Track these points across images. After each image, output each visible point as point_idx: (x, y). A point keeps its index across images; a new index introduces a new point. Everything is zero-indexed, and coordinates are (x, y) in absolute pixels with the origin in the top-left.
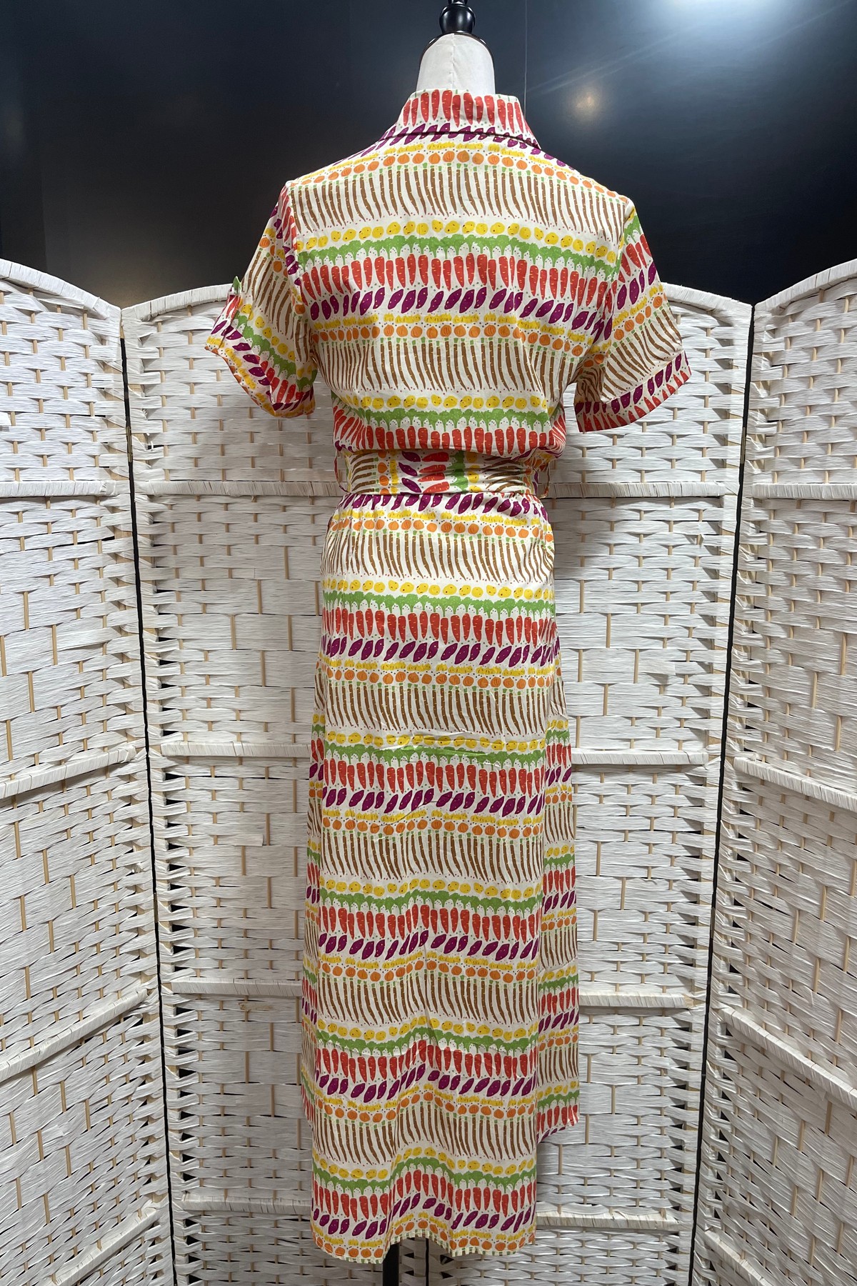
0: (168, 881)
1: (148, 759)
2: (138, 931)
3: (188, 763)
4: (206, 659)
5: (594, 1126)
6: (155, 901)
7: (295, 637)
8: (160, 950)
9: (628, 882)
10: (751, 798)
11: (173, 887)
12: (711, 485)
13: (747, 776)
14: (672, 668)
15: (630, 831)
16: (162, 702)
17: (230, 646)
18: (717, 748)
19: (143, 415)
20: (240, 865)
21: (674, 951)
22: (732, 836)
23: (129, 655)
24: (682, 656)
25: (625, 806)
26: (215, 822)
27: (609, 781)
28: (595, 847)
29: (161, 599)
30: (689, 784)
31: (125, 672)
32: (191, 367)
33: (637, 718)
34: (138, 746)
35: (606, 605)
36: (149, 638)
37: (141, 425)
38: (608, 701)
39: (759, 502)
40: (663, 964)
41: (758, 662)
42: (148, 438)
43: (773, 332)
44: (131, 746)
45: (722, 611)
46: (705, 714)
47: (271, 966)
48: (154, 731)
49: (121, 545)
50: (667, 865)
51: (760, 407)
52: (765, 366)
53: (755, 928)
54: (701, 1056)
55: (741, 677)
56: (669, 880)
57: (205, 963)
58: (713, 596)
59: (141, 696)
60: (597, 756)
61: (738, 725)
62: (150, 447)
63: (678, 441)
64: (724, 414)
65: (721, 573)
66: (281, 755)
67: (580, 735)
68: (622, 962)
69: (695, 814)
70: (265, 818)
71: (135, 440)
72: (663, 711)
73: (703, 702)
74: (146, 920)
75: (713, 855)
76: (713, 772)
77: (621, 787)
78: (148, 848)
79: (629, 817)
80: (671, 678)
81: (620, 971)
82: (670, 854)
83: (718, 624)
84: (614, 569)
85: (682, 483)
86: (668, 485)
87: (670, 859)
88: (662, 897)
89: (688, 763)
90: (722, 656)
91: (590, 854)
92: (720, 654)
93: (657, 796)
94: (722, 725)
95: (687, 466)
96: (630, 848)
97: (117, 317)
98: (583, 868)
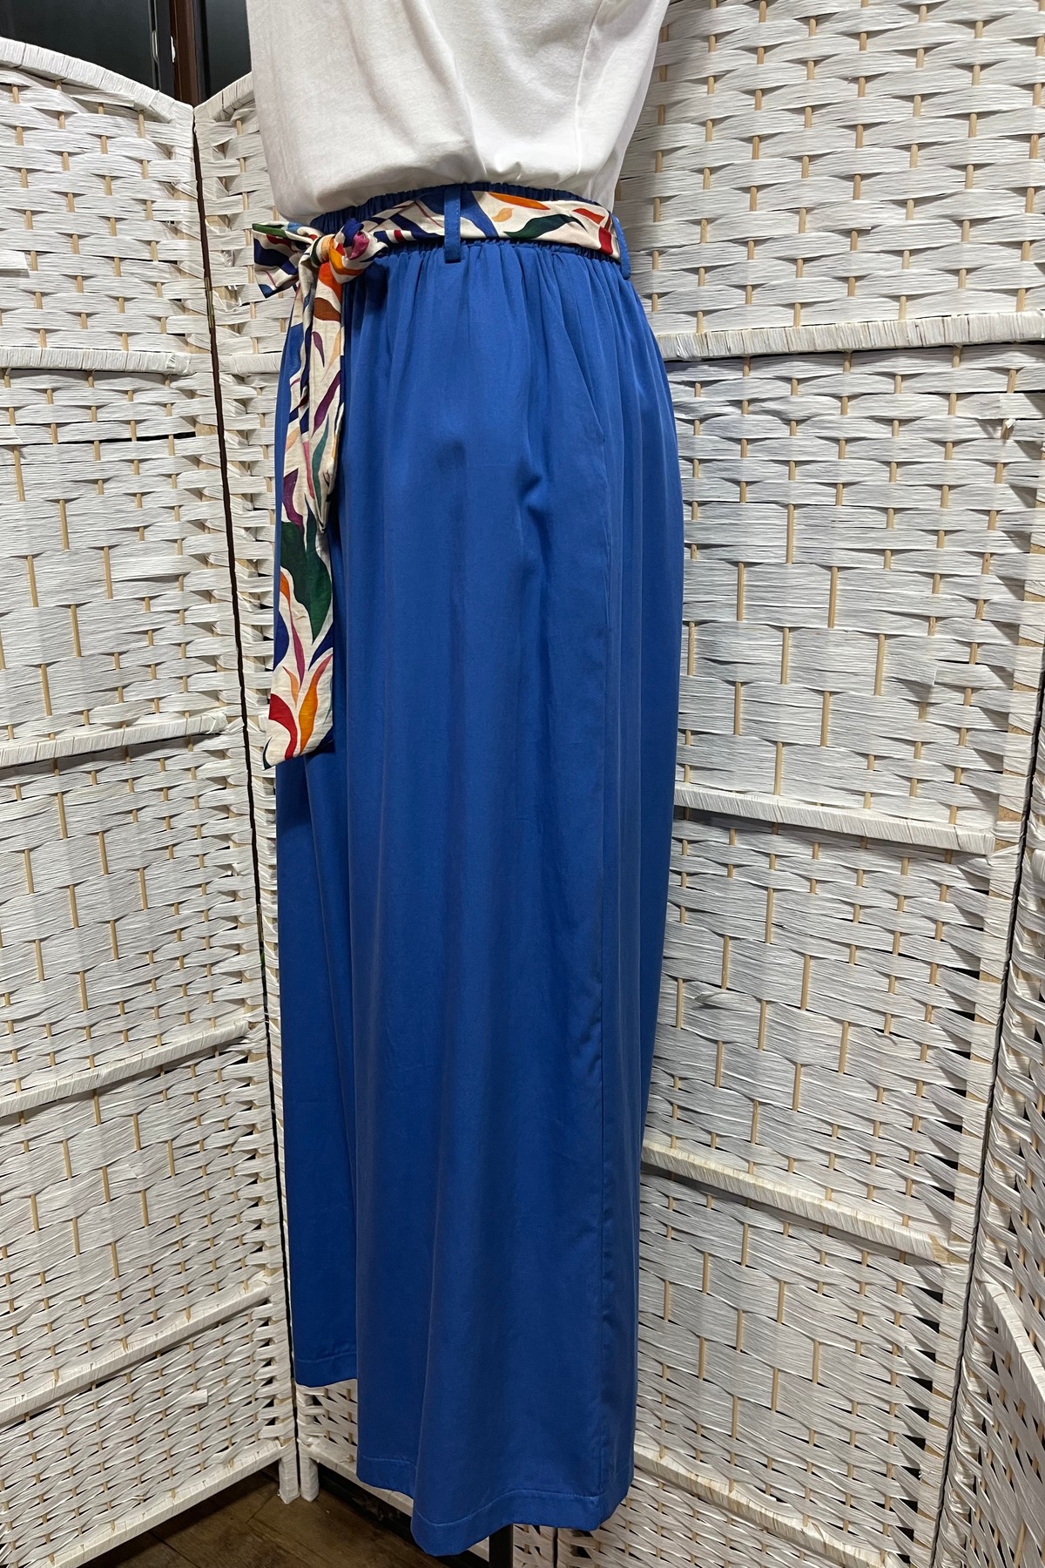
1: (245, 732)
5: (784, 1388)
6: (259, 914)
9: (851, 1031)
12: (1035, 319)
14: (940, 673)
15: (858, 947)
16: (258, 659)
18: (1013, 828)
19: (223, 258)
21: (924, 1162)
22: (1026, 993)
23: (215, 593)
24: (963, 653)
25: (852, 905)
27: (829, 859)
28: (800, 961)
29: (253, 519)
30: (963, 885)
31: (208, 615)
33: (877, 757)
34: (229, 714)
35: (828, 551)
36: (242, 571)
37: (223, 274)
38: (830, 721)
40: (905, 1178)
42: (234, 293)
44: (220, 713)
46: (997, 763)
48: (251, 697)
49: (204, 445)
50: (917, 1016)
54: (956, 1346)
56: (920, 1044)
58: (1027, 542)
59: (234, 649)
67: (782, 773)
68: (837, 1156)
69: (968, 939)
71: (217, 297)
72: (923, 750)
73: (992, 742)
74: (247, 935)
75: (995, 1018)
76: (1002, 870)
77: (845, 871)
78: (247, 846)
79: (855, 924)
80: (937, 693)
81: (835, 1170)
82: (924, 999)
83: (1026, 594)
84: (845, 485)
85: (970, 317)
86: (943, 320)
87: (923, 1008)
88: (906, 1069)
89: (957, 848)
90: (1032, 658)
91: (792, 970)
92: (1029, 654)
93: (906, 897)
94: (1024, 788)
95: (990, 281)
96: (857, 975)
97: (187, 120)
98: (780, 991)
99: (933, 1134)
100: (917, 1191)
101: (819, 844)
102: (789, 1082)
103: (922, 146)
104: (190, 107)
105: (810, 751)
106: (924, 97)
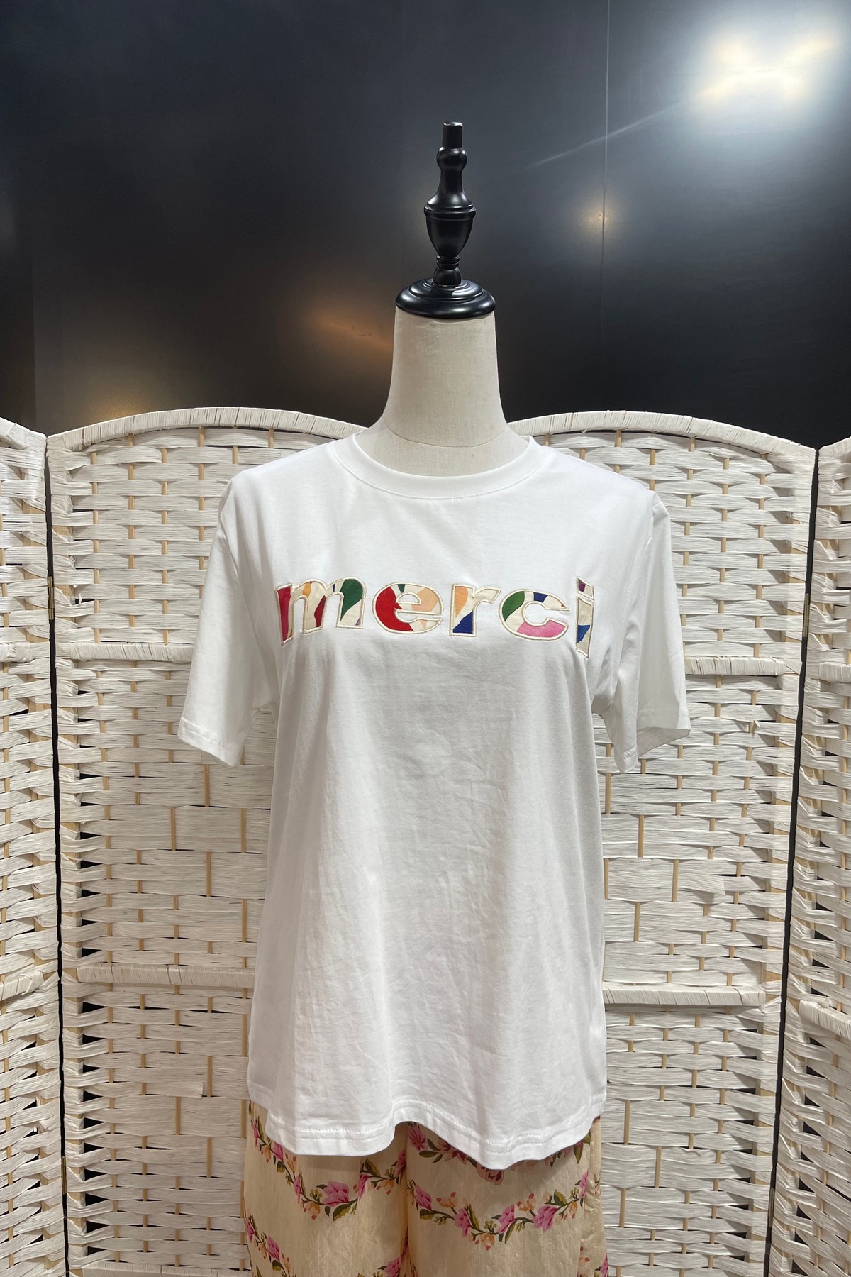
0: (83, 1140)
1: (60, 986)
2: (42, 1207)
3: (112, 991)
4: (139, 862)
6: (63, 1167)
7: (249, 836)
8: (69, 1228)
9: (663, 1152)
10: (821, 1055)
11: (88, 1148)
12: (768, 661)
13: (818, 1027)
14: (720, 885)
15: (667, 1087)
16: (81, 913)
17: (169, 846)
18: (775, 986)
19: (70, 562)
20: (173, 1120)
21: (721, 1240)
22: (797, 1101)
23: (41, 856)
24: (732, 870)
25: (660, 1056)
26: (144, 1065)
27: (642, 1024)
28: (623, 1106)
29: (84, 786)
30: (739, 1028)
31: (32, 878)
32: (130, 507)
33: (676, 945)
34: (45, 971)
35: (638, 805)
36: (67, 834)
37: (68, 575)
38: (641, 923)
39: (827, 685)
40: (708, 1256)
41: (830, 883)
42: (74, 590)
43: (842, 482)
44: (37, 972)
45: (782, 815)
46: (761, 943)
47: (210, 1251)
48: (69, 952)
49: (36, 719)
50: (712, 1131)
51: (828, 570)
52: (833, 522)
53: (828, 1224)
55: (807, 900)
56: (716, 1151)
57: (127, 1245)
58: (769, 797)
59: (54, 907)
60: (626, 993)
61: (803, 960)
62: (77, 601)
63: (726, 607)
64: (782, 577)
65: (780, 769)
66: (228, 983)
67: (607, 965)
68: (656, 1254)
69: (748, 1067)
70: (206, 1061)
71: (58, 594)
72: (708, 937)
73: (758, 927)
74: (51, 1192)
75: (772, 1121)
76: (771, 1015)
77: (655, 1031)
78: (56, 1100)
79: (665, 1069)
80: (717, 897)
81: (654, 1265)
82: (718, 1117)
83: (776, 831)
84: (648, 760)
85: (732, 659)
86: (714, 660)
87: (717, 1124)
88: (707, 1173)
89: (741, 1004)
90: (781, 872)
91: (617, 1115)
92: (779, 869)
93: (700, 1043)
94: (782, 957)
95: (737, 637)
96: (667, 1109)
97: (41, 446)
98: (607, 1133)
99: (730, 1217)
100: (715, 1263)
101: (635, 1013)
102: (617, 1205)
103: (691, 553)
104: (43, 436)
105: (628, 945)
106: (692, 524)
